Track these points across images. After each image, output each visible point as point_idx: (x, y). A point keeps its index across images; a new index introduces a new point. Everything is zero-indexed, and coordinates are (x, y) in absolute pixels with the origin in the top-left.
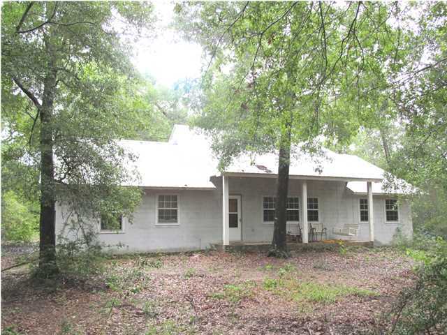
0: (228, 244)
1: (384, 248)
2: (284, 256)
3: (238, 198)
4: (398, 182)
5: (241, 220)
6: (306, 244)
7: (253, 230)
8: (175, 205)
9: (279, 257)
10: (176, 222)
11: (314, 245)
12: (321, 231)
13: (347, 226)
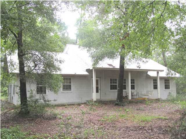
0: (96, 100)
1: (164, 101)
2: (122, 105)
3: (99, 79)
4: (173, 72)
5: (100, 89)
6: (130, 100)
7: (105, 94)
8: (70, 83)
9: (120, 105)
10: (71, 90)
11: (134, 100)
12: (136, 94)
13: (148, 92)
